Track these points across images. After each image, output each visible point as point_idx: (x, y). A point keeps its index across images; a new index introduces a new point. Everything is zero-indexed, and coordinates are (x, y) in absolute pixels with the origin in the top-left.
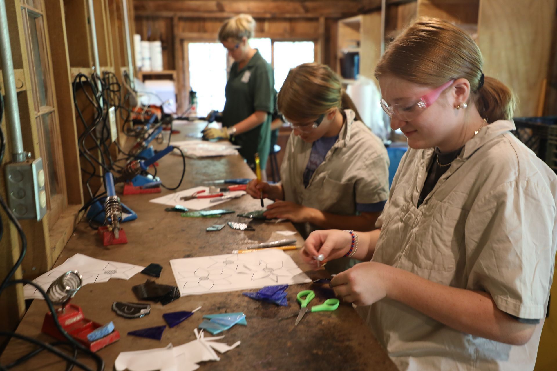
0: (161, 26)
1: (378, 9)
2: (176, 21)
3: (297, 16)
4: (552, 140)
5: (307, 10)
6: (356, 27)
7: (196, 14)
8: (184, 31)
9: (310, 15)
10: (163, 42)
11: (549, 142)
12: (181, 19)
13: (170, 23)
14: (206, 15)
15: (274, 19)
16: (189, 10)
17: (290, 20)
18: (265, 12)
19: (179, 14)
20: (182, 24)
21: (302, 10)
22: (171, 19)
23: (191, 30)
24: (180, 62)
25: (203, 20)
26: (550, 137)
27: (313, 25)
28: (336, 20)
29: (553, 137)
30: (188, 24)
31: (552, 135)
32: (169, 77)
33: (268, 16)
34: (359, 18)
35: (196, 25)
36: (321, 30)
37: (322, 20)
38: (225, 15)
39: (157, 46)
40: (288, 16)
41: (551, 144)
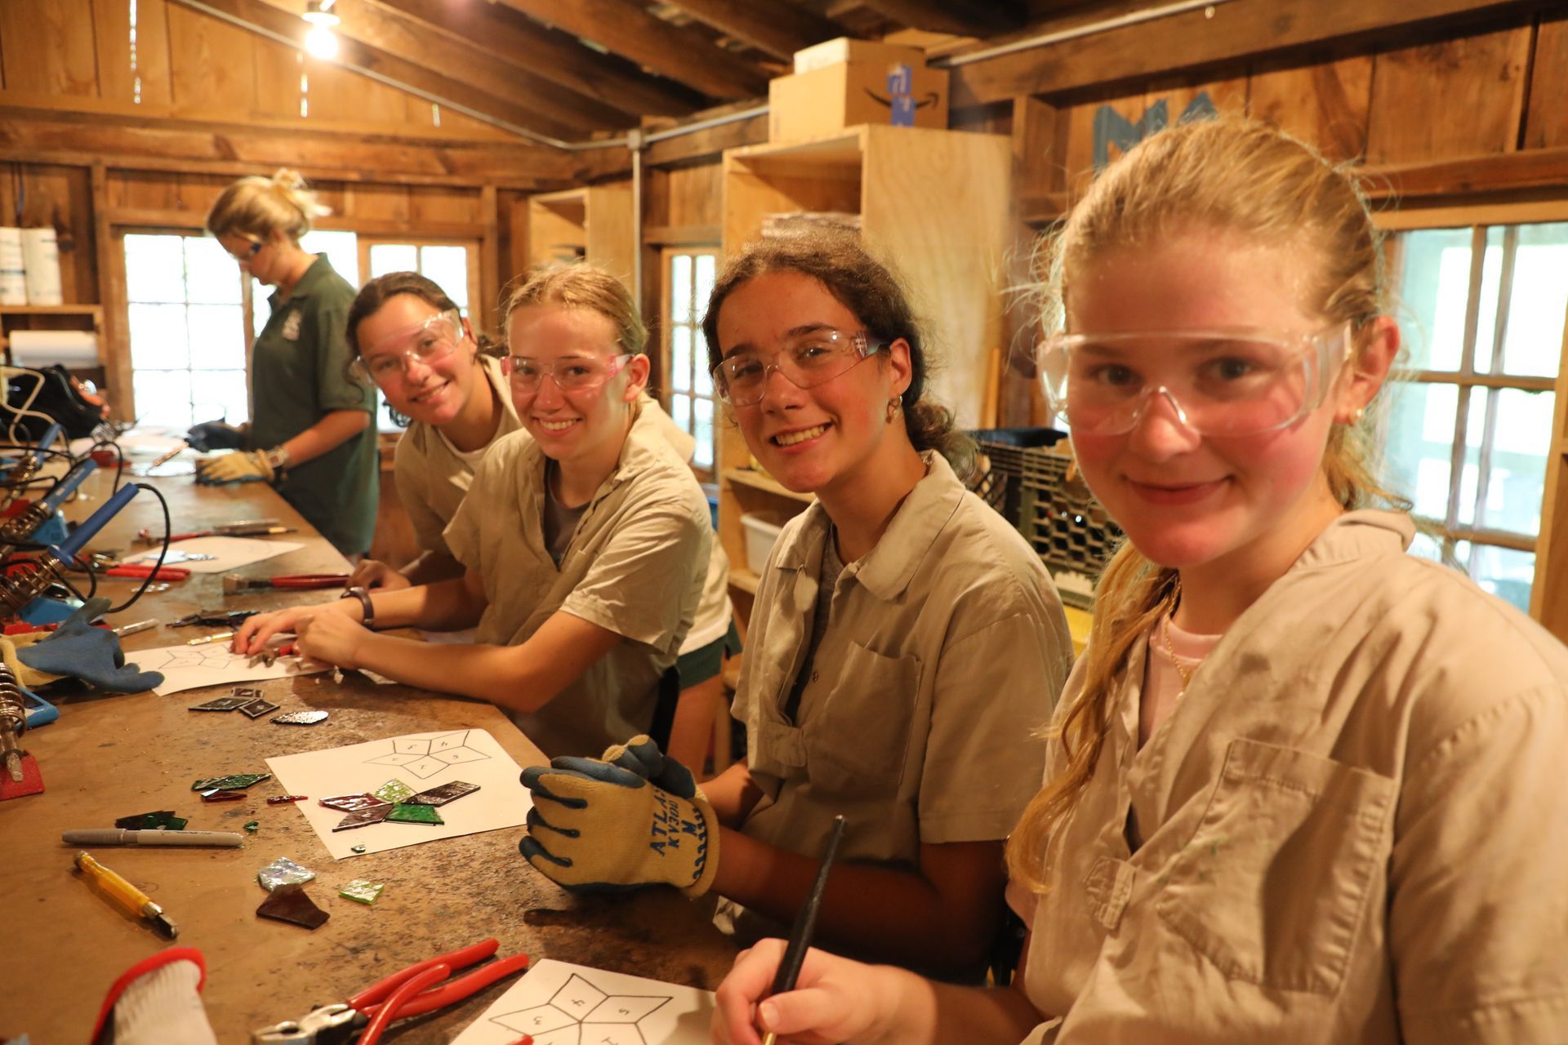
0: (57, 189)
1: (625, 175)
2: (99, 176)
3: (427, 180)
4: (1029, 479)
5: (451, 169)
6: (574, 213)
7: (157, 163)
8: (121, 203)
9: (458, 181)
10: (60, 230)
11: (1026, 483)
12: (113, 172)
13: (84, 180)
14: (185, 167)
15: (367, 185)
16: (137, 151)
17: (410, 189)
18: (345, 169)
19: (109, 160)
20: (116, 186)
21: (440, 169)
22: (87, 171)
23: (144, 203)
24: (114, 282)
25: (179, 177)
26: (1025, 473)
27: (467, 203)
28: (524, 194)
29: (1031, 474)
30: (133, 187)
31: (1029, 469)
32: (84, 323)
33: (354, 176)
34: (583, 193)
35: (158, 190)
36: (489, 217)
37: (489, 193)
38: (237, 168)
39: (45, 237)
40: (403, 179)
41: (1028, 489)
